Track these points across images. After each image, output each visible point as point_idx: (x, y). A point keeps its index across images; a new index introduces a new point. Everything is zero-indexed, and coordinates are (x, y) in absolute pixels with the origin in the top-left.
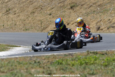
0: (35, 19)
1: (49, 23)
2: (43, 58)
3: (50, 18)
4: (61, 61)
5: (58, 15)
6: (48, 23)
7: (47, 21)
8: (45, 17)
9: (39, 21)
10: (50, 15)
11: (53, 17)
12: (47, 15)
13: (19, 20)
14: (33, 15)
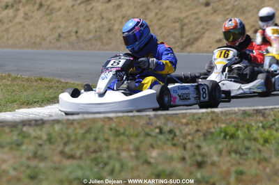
0: (164, 16)
1: (203, 28)
2: (184, 121)
3: (206, 14)
4: (231, 130)
5: (228, 7)
6: (200, 27)
7: (197, 21)
8: (191, 12)
9: (177, 20)
10: (207, 4)
11: (215, 12)
12: (197, 6)
13: (120, 19)
14: (160, 4)
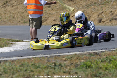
2: (64, 59)
4: (89, 63)
8: (44, 10)
10: (49, 7)
11: (52, 9)
13: (17, 13)
